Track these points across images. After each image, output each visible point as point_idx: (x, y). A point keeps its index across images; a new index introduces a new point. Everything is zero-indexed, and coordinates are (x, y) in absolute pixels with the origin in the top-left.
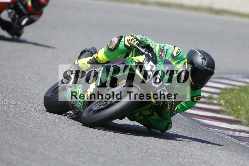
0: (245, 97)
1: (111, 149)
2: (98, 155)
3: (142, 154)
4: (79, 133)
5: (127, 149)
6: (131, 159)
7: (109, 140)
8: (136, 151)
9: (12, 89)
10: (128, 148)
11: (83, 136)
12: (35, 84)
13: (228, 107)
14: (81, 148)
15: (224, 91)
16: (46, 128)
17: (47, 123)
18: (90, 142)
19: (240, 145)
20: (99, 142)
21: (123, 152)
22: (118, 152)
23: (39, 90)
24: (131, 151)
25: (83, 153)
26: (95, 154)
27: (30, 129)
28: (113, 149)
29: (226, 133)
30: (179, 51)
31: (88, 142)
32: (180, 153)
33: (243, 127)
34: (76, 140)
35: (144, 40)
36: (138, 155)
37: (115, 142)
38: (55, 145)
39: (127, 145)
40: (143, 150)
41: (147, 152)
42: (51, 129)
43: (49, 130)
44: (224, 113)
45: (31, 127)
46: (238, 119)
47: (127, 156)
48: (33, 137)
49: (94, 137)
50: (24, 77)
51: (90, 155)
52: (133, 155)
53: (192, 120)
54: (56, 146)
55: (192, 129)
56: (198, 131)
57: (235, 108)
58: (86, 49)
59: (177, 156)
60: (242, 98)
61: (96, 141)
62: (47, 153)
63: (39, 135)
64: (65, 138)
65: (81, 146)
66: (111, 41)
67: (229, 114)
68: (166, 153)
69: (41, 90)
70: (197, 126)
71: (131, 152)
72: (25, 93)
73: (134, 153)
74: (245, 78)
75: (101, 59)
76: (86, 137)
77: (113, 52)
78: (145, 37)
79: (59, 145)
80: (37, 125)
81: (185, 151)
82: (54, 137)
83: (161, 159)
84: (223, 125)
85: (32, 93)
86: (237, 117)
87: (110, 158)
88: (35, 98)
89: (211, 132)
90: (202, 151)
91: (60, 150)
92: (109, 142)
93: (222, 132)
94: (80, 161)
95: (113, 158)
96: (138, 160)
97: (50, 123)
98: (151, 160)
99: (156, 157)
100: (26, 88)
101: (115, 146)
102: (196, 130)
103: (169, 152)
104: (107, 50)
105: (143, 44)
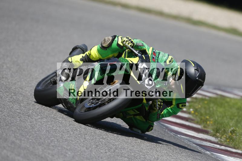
0: (215, 108)
1: (81, 144)
2: (67, 149)
3: (110, 153)
4: (51, 126)
5: (95, 146)
6: (99, 157)
7: (79, 135)
8: (104, 150)
10: (97, 145)
11: (54, 130)
12: (13, 74)
13: (196, 116)
14: (51, 141)
15: (195, 100)
16: (19, 117)
17: (21, 113)
18: (60, 136)
19: (205, 154)
20: (69, 137)
21: (92, 149)
22: (86, 148)
23: (16, 80)
24: (100, 148)
25: (53, 146)
26: (65, 148)
27: (3, 117)
28: (83, 145)
29: (193, 141)
30: (172, 60)
31: (58, 136)
32: (146, 155)
33: (209, 136)
34: (47, 132)
35: (140, 44)
36: (106, 153)
37: (85, 138)
38: (26, 136)
39: (96, 143)
40: (111, 149)
41: (114, 151)
43: (22, 120)
44: (192, 122)
45: (4, 116)
46: (205, 129)
47: (95, 153)
48: (6, 125)
49: (65, 131)
50: (3, 66)
51: (59, 148)
52: (101, 153)
53: (161, 125)
54: (28, 137)
55: (161, 133)
56: (166, 136)
57: (203, 118)
59: (143, 158)
60: (211, 109)
61: (67, 135)
62: (18, 142)
63: (12, 124)
64: (37, 129)
65: (51, 139)
66: (105, 40)
67: (197, 123)
68: (133, 154)
69: (18, 80)
70: (165, 132)
71: (99, 150)
72: (2, 82)
73: (102, 151)
74: (215, 89)
75: (94, 56)
76: (57, 131)
77: (106, 50)
78: (142, 42)
79: (30, 136)
80: (11, 114)
81: (151, 154)
82: (27, 127)
83: (128, 159)
84: (190, 133)
85: (9, 82)
86: (205, 127)
87: (79, 154)
88: (11, 87)
89: (178, 139)
90: (168, 156)
91: (30, 141)
92: (79, 138)
93: (189, 140)
94: (49, 154)
95: (82, 153)
96: (105, 158)
97: (23, 113)
98: (117, 159)
99: (123, 158)
100: (4, 76)
101: (84, 143)
102: (164, 135)
103: (136, 154)
104: (101, 48)
105: (138, 48)
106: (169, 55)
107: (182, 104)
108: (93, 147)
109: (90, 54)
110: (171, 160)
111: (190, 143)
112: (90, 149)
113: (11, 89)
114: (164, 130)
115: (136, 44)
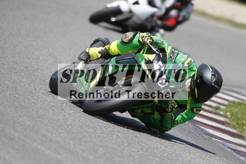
1: (113, 142)
2: (99, 146)
3: (142, 152)
4: (84, 121)
5: (128, 144)
6: (130, 155)
7: (112, 133)
8: (136, 148)
9: (25, 67)
10: (129, 144)
11: (87, 125)
12: (48, 66)
13: (233, 120)
14: (84, 137)
15: (232, 104)
16: (52, 110)
17: (54, 106)
18: (93, 132)
19: (239, 159)
20: (101, 133)
21: (124, 147)
22: (119, 146)
25: (85, 142)
26: (96, 144)
28: (115, 142)
29: (228, 145)
30: (191, 63)
31: (91, 132)
32: (179, 157)
34: (80, 127)
35: (160, 42)
36: (138, 152)
37: (118, 136)
39: (129, 141)
40: (144, 148)
41: (147, 151)
42: (57, 112)
44: (228, 125)
45: (37, 108)
46: (241, 134)
47: (127, 151)
48: (39, 118)
49: (98, 127)
50: (39, 58)
51: (91, 144)
52: (133, 151)
53: (196, 127)
54: (59, 130)
55: (195, 135)
56: (200, 138)
57: (240, 122)
58: (99, 38)
59: (176, 159)
61: (99, 132)
62: (49, 135)
63: (44, 117)
64: (69, 123)
65: (83, 134)
66: (126, 35)
67: (234, 127)
68: (165, 155)
70: (200, 134)
71: (132, 148)
72: (37, 73)
73: (134, 150)
75: (113, 51)
76: (90, 127)
77: (126, 45)
78: (163, 40)
79: (62, 129)
81: (184, 156)
82: (59, 121)
83: (160, 160)
84: (225, 137)
85: (44, 74)
86: (241, 132)
87: (110, 151)
88: (46, 80)
89: (212, 142)
90: (201, 159)
91: (62, 134)
92: (111, 135)
93: (224, 144)
94: (80, 149)
95: (113, 151)
96: (137, 157)
97: (56, 107)
98: (149, 159)
99: (155, 158)
100: (39, 68)
101: (117, 140)
102: (199, 137)
103: (169, 155)
104: (121, 42)
105: (157, 46)
106: (188, 57)
107: (196, 109)
108: (126, 145)
109: (109, 48)
110: (204, 163)
111: (225, 147)
112: (122, 147)
113: (46, 81)
114: (199, 132)
115: (155, 41)
